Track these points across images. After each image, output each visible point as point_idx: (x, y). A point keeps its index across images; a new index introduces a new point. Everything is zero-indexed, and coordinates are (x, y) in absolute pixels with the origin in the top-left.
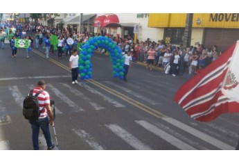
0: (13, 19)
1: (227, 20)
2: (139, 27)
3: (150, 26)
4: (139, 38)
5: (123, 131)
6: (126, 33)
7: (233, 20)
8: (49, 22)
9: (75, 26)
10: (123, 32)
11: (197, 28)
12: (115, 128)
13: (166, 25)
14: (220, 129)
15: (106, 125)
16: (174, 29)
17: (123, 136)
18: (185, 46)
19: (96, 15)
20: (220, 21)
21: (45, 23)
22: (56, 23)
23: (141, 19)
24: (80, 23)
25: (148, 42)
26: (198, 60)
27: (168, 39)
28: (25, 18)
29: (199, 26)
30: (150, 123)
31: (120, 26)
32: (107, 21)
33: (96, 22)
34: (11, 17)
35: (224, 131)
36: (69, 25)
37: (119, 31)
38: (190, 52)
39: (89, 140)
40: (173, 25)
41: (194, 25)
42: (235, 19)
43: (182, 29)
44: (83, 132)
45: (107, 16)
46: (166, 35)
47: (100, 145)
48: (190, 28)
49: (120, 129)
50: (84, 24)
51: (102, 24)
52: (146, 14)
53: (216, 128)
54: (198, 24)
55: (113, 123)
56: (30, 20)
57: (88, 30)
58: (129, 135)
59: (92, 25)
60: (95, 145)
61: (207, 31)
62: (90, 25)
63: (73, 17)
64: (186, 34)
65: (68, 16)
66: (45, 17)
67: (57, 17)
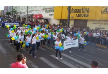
1: (82, 17)
2: (50, 19)
3: (54, 19)
4: (51, 23)
5: (46, 60)
6: (46, 21)
7: (84, 17)
8: (14, 16)
9: (25, 18)
10: (44, 21)
11: (71, 20)
12: (42, 59)
13: (60, 19)
14: (82, 57)
15: (39, 58)
16: (63, 20)
17: (46, 62)
18: (67, 26)
19: (33, 14)
20: (80, 17)
21: (12, 17)
22: (17, 17)
23: (51, 16)
24: (27, 17)
25: (54, 25)
26: (72, 31)
27: (61, 24)
28: (4, 15)
31: (43, 18)
32: (38, 17)
33: (34, 17)
35: (83, 58)
36: (22, 18)
39: (32, 64)
40: (63, 18)
42: (85, 16)
43: (66, 20)
44: (30, 61)
45: (38, 15)
46: (60, 22)
47: (36, 66)
48: (69, 19)
49: (44, 59)
50: (29, 17)
51: (36, 18)
52: (53, 14)
53: (80, 56)
54: (72, 18)
55: (42, 57)
56: (6, 16)
57: (30, 20)
58: (48, 61)
59: (32, 18)
60: (35, 66)
61: (75, 20)
62: (31, 18)
63: (24, 15)
64: (68, 22)
65: (22, 14)
66: (12, 14)
67: (17, 15)
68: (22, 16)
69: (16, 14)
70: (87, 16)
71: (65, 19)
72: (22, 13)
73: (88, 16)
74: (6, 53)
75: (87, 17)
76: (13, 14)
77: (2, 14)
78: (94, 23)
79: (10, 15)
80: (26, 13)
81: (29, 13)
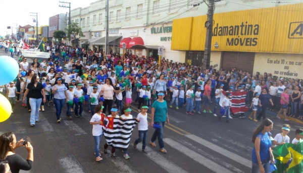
0: (35, 39)
1: (242, 44)
2: (163, 49)
3: (173, 49)
6: (151, 54)
7: (247, 45)
8: (73, 42)
9: (101, 47)
10: (148, 54)
11: (215, 52)
13: (187, 48)
14: (239, 145)
16: (195, 52)
18: (204, 68)
19: (121, 37)
20: (236, 45)
21: (69, 43)
22: (81, 44)
23: (164, 42)
24: (105, 44)
25: (172, 63)
27: (190, 62)
28: (48, 38)
29: (217, 50)
30: (175, 140)
31: (144, 48)
32: (133, 43)
33: (122, 44)
34: (33, 37)
35: (242, 146)
37: (144, 53)
38: (209, 74)
39: (116, 160)
40: (194, 48)
41: (213, 48)
42: (248, 43)
43: (202, 52)
45: (132, 38)
46: (187, 58)
48: (209, 51)
50: (110, 45)
51: (128, 46)
52: (169, 38)
53: (235, 143)
54: (216, 47)
56: (54, 39)
57: (114, 52)
59: (118, 46)
61: (224, 54)
62: (116, 46)
63: (99, 38)
64: (205, 57)
65: (93, 37)
66: (69, 37)
67: (82, 38)
68: (93, 41)
69: (77, 37)
70: (253, 43)
71: (198, 49)
72: (93, 34)
73: (256, 42)
74: (52, 130)
75: (253, 45)
76: (72, 36)
77: (45, 35)
78: (271, 62)
79: (65, 38)
80: (104, 35)
81: (110, 35)
